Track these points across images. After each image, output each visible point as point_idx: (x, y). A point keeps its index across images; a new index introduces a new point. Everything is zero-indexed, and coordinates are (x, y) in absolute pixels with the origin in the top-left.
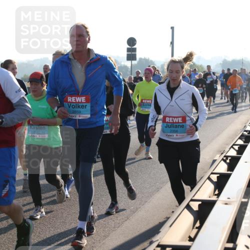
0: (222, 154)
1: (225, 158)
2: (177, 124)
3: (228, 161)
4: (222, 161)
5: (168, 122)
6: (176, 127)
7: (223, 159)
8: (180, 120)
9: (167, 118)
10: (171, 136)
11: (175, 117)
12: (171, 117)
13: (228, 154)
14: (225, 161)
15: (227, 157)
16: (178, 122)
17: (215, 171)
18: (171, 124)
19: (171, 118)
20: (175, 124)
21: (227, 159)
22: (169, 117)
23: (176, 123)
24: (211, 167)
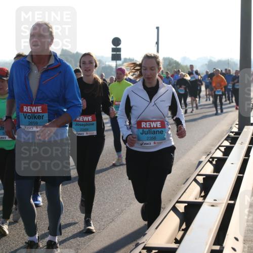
0: (208, 155)
1: (211, 160)
2: (155, 130)
3: (214, 162)
4: (208, 163)
5: (144, 128)
6: (154, 133)
7: (209, 161)
8: (159, 124)
9: (142, 123)
10: (148, 144)
11: (152, 121)
12: (148, 121)
13: (214, 156)
14: (211, 162)
15: (213, 158)
16: (157, 128)
17: (201, 173)
18: (148, 130)
19: (147, 123)
20: (152, 130)
21: (213, 160)
22: (146, 122)
23: (154, 128)
24: (196, 169)
